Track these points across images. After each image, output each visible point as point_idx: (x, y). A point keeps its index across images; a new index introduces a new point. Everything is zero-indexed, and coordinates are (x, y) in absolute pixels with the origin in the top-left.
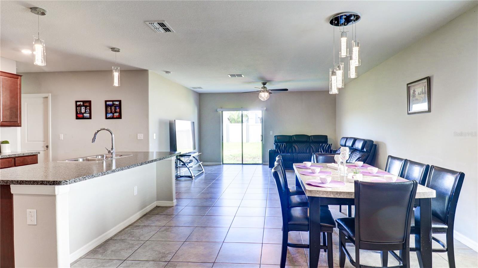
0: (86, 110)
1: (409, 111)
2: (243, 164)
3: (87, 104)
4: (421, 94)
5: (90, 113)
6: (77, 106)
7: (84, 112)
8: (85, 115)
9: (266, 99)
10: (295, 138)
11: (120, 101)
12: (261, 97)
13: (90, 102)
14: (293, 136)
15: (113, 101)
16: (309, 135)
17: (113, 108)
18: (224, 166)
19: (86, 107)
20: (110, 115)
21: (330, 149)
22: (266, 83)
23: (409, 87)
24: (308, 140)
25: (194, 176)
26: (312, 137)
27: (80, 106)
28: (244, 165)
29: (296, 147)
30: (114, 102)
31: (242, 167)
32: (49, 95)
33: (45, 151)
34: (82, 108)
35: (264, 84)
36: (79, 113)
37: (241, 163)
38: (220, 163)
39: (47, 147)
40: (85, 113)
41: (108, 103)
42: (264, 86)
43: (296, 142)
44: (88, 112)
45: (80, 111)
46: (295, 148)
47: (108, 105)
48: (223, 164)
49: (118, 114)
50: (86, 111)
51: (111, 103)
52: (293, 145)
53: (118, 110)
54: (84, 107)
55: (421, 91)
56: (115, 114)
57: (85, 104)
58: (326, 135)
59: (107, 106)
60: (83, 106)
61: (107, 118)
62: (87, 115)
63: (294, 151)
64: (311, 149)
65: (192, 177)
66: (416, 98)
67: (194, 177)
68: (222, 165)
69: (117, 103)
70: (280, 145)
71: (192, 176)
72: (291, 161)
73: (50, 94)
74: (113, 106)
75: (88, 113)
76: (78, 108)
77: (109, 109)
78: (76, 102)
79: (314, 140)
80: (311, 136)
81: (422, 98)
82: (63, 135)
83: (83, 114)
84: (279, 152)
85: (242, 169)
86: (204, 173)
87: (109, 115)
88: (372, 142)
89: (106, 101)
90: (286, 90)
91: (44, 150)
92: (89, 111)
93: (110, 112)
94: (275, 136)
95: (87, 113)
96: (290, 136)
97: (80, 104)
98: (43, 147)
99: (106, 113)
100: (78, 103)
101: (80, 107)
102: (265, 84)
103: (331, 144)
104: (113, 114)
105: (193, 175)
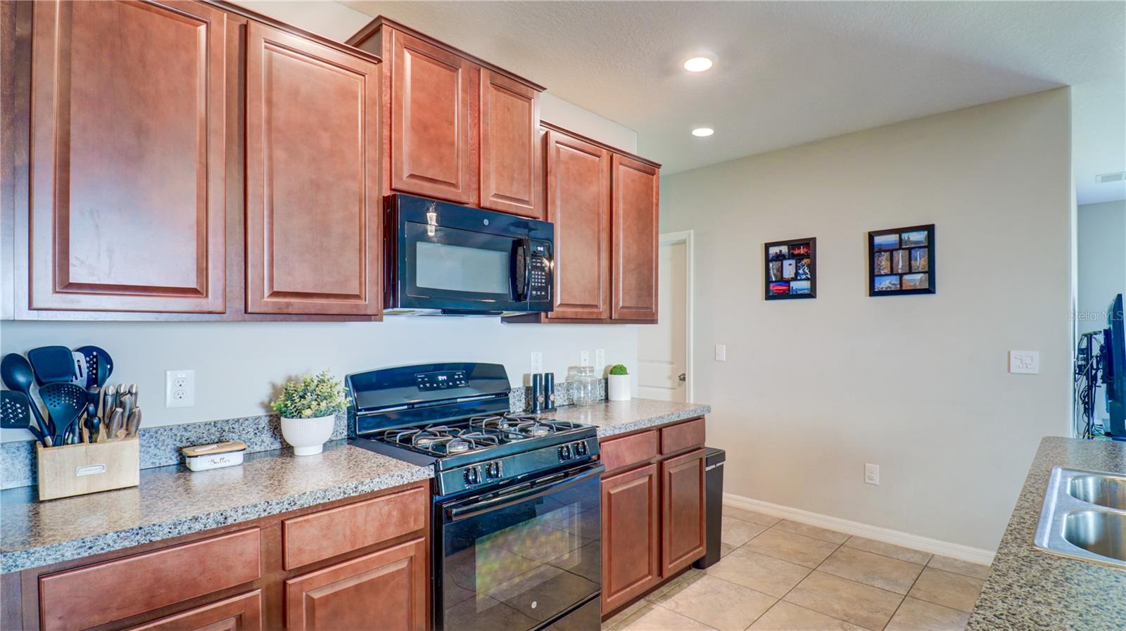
0: (797, 268)
3: (803, 251)
5: (813, 280)
6: (768, 260)
7: (793, 276)
8: (794, 285)
11: (930, 229)
13: (809, 244)
15: (899, 231)
17: (900, 257)
19: (799, 258)
20: (887, 282)
27: (780, 258)
30: (905, 236)
32: (689, 235)
33: (674, 391)
34: (786, 263)
36: (774, 280)
39: (683, 378)
40: (795, 279)
41: (878, 240)
44: (804, 277)
45: (779, 274)
47: (881, 245)
49: (919, 276)
50: (797, 274)
51: (893, 238)
53: (920, 261)
54: (793, 262)
56: (906, 277)
57: (796, 252)
59: (873, 251)
60: (792, 256)
61: (873, 292)
62: (801, 285)
69: (920, 237)
73: (692, 231)
74: (900, 248)
75: (804, 279)
76: (771, 265)
77: (883, 262)
78: (768, 246)
82: (724, 346)
83: (787, 282)
87: (884, 283)
89: (871, 236)
91: (670, 386)
92: (807, 271)
93: (887, 271)
95: (801, 280)
97: (778, 251)
98: (670, 378)
99: (872, 276)
100: (773, 251)
101: (780, 262)
104: (901, 275)
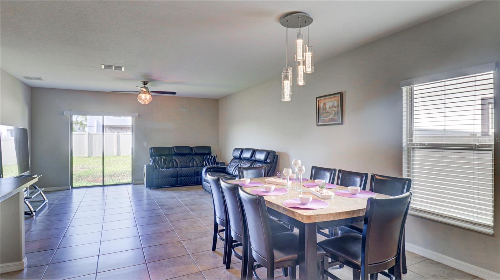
1: (319, 123)
2: (104, 185)
4: (332, 108)
9: (147, 103)
10: (175, 150)
12: (141, 99)
14: (173, 147)
16: (192, 147)
18: (74, 190)
21: (216, 161)
22: (148, 82)
23: (318, 100)
24: (191, 152)
25: (35, 211)
26: (195, 149)
28: (106, 188)
29: (177, 160)
31: (103, 189)
35: (145, 83)
37: (101, 183)
38: (68, 187)
42: (145, 86)
43: (176, 155)
46: (175, 161)
48: (72, 188)
52: (174, 158)
55: (332, 105)
58: (210, 146)
63: (175, 165)
64: (194, 162)
65: (32, 213)
66: (327, 111)
67: (34, 213)
68: (71, 190)
70: (159, 158)
71: (31, 211)
72: (174, 177)
79: (198, 152)
80: (194, 147)
81: (334, 111)
84: (158, 168)
85: (103, 192)
86: (47, 204)
88: (274, 152)
90: (174, 93)
94: (151, 148)
96: (170, 147)
102: (147, 84)
103: (216, 156)
105: (33, 210)
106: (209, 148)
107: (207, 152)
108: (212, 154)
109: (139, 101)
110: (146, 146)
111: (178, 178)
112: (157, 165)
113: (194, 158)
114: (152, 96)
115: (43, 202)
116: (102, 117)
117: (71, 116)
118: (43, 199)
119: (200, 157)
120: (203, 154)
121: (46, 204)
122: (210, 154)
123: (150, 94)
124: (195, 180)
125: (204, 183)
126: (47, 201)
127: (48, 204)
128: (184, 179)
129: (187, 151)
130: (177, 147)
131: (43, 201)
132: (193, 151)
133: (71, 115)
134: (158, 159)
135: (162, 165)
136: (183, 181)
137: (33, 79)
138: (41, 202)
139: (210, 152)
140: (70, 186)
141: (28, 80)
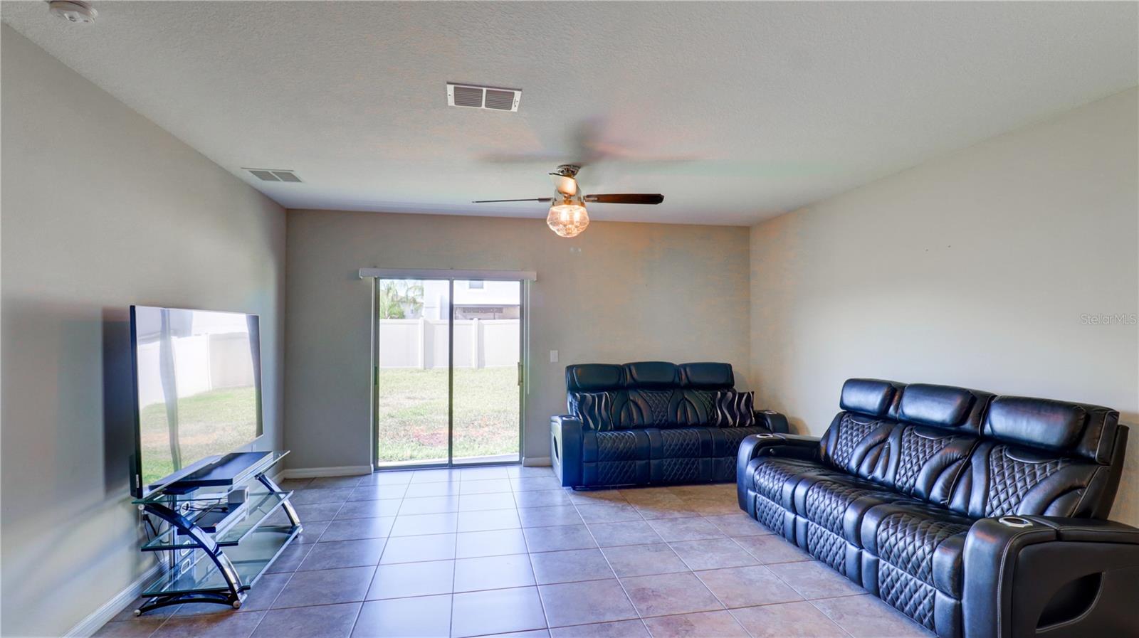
2: (451, 466)
9: (575, 233)
10: (634, 371)
12: (557, 222)
14: (629, 365)
16: (678, 364)
21: (752, 407)
22: (579, 168)
24: (677, 380)
26: (688, 370)
28: (456, 473)
29: (640, 402)
35: (570, 171)
37: (445, 460)
38: (366, 467)
43: (637, 386)
46: (636, 404)
48: (377, 469)
52: (631, 398)
58: (729, 363)
63: (635, 417)
64: (688, 409)
70: (593, 398)
72: (639, 459)
79: (695, 379)
80: (684, 366)
84: (592, 425)
90: (656, 199)
94: (570, 368)
96: (619, 366)
103: (753, 393)
106: (727, 368)
107: (721, 380)
108: (738, 387)
109: (551, 227)
110: (556, 360)
111: (651, 461)
112: (588, 417)
113: (686, 396)
114: (588, 212)
115: (291, 533)
116: (447, 282)
117: (377, 281)
118: (291, 525)
119: (703, 396)
120: (712, 387)
121: (296, 537)
122: (729, 385)
123: (582, 204)
124: (701, 467)
125: (752, 494)
126: (300, 530)
127: (304, 537)
128: (669, 465)
129: (668, 378)
130: (638, 365)
131: (289, 530)
132: (684, 376)
133: (375, 279)
134: (591, 398)
135: (602, 418)
136: (667, 470)
137: (279, 180)
138: (285, 532)
139: (729, 381)
140: (372, 466)
141: (264, 182)
